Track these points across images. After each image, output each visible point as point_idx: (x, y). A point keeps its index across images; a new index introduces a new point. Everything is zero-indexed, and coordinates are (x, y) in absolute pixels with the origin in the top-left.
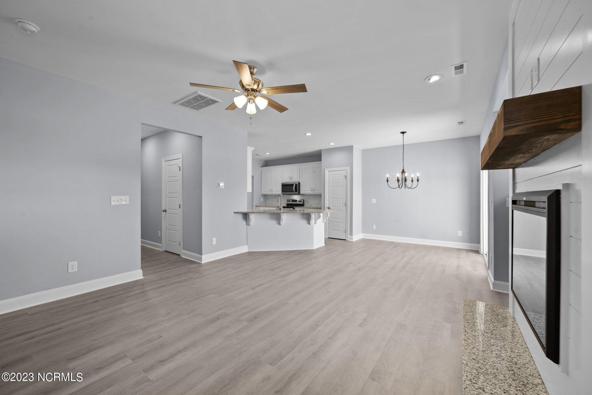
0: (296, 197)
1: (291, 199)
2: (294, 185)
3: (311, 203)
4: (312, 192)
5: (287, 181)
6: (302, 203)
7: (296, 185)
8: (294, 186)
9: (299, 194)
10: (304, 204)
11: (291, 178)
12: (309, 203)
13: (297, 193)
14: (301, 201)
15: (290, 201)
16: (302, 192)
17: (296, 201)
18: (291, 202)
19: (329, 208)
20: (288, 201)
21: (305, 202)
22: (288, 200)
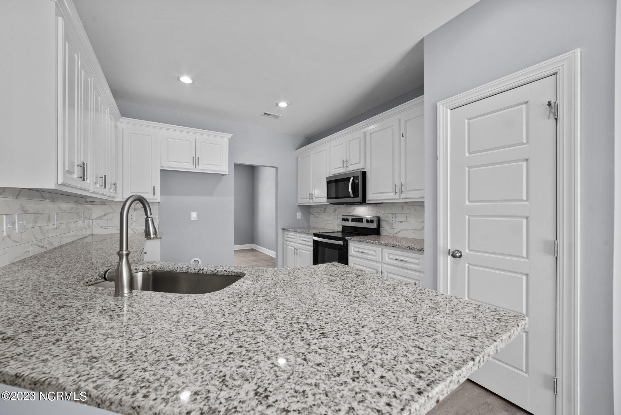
0: (362, 211)
1: (351, 214)
2: (352, 179)
3: (397, 227)
4: (397, 196)
5: (337, 170)
6: (374, 226)
7: (356, 178)
8: (350, 183)
9: (364, 202)
10: (381, 229)
11: (345, 163)
12: (392, 228)
13: (359, 199)
14: (372, 221)
15: (347, 220)
16: (371, 196)
17: (360, 220)
18: (350, 224)
19: (454, 256)
20: (344, 220)
21: (383, 224)
22: (345, 217)
